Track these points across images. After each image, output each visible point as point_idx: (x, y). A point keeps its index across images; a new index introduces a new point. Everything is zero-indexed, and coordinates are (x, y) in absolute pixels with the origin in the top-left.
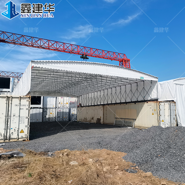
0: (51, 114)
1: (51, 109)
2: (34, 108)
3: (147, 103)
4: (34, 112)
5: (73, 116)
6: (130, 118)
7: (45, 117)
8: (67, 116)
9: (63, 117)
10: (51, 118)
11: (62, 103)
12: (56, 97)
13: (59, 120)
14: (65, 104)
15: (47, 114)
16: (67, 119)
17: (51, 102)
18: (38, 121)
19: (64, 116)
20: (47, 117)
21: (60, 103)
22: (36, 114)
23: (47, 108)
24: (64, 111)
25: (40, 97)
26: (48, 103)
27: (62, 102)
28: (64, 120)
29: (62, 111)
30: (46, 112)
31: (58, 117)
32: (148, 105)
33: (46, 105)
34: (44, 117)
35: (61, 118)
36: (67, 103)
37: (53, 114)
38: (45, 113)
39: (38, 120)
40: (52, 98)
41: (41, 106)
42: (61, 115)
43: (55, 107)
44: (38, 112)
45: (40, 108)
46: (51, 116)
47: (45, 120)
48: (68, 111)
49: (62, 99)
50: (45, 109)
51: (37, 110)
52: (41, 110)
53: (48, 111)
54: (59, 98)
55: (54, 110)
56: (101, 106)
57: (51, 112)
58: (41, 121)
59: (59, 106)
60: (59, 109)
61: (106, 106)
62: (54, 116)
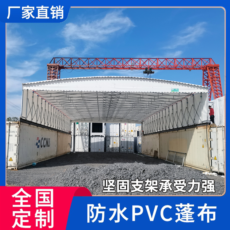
0: (114, 144)
1: (115, 138)
2: (96, 136)
3: (197, 128)
4: (96, 141)
5: (140, 146)
6: (181, 152)
7: (109, 146)
8: (133, 146)
9: (127, 148)
10: (115, 149)
11: (126, 131)
12: (120, 124)
13: (123, 151)
14: (129, 131)
15: (110, 144)
16: (132, 151)
17: (114, 129)
18: (100, 151)
19: (129, 147)
20: (111, 146)
21: (123, 131)
22: (98, 143)
23: (110, 137)
24: (129, 140)
25: (102, 124)
26: (111, 131)
27: (126, 129)
28: (129, 151)
29: (126, 140)
30: (109, 140)
31: (122, 147)
32: (198, 132)
33: (109, 133)
34: (107, 146)
35: (126, 148)
36: (132, 131)
37: (117, 143)
38: (107, 142)
39: (100, 150)
40: (115, 125)
41: (103, 134)
42: (126, 145)
43: (119, 136)
44: (100, 141)
45: (102, 136)
46: (115, 146)
47: (108, 150)
48: (133, 140)
49: (126, 126)
51: (97, 139)
52: (103, 139)
53: (111, 139)
54: (123, 125)
55: (118, 139)
56: (157, 135)
57: (115, 141)
58: (103, 151)
59: (122, 134)
60: (123, 138)
61: (162, 135)
62: (118, 146)
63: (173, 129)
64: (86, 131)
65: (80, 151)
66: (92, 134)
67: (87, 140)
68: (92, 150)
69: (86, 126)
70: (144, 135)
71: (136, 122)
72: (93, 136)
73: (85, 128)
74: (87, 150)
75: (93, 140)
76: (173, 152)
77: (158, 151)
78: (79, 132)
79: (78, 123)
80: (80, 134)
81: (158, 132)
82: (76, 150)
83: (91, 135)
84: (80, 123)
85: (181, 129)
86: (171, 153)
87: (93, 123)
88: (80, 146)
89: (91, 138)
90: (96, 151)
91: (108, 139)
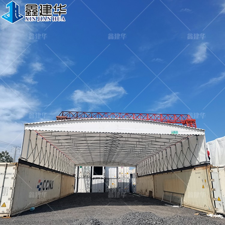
0: (113, 184)
1: (113, 180)
2: (96, 178)
3: (195, 169)
4: (96, 183)
5: (134, 187)
6: (178, 192)
7: (108, 187)
8: (128, 187)
10: (113, 189)
11: (122, 173)
12: (117, 167)
13: (120, 191)
14: (125, 174)
15: (109, 185)
16: (128, 191)
17: (112, 172)
18: (100, 192)
19: (125, 187)
20: (109, 187)
21: (120, 174)
22: (98, 184)
23: (109, 179)
24: (126, 182)
25: (102, 167)
26: (110, 174)
27: (122, 172)
28: (125, 191)
29: (122, 182)
30: (108, 182)
31: (119, 188)
32: (196, 173)
33: (108, 176)
34: (106, 187)
35: (122, 189)
36: (127, 173)
37: (115, 184)
38: (107, 184)
39: (100, 190)
40: (113, 168)
41: (103, 176)
42: (122, 186)
43: (116, 178)
44: (100, 182)
45: (102, 178)
46: (113, 187)
47: (107, 191)
48: (128, 182)
49: (122, 169)
50: (106, 180)
51: (98, 181)
52: (103, 181)
53: (110, 181)
54: (120, 168)
55: (116, 180)
56: (152, 176)
57: (113, 183)
58: (103, 191)
59: (119, 176)
60: (120, 180)
61: (156, 176)
62: (116, 187)
63: (168, 170)
64: (88, 174)
65: (82, 192)
66: (93, 176)
67: (89, 182)
68: (93, 191)
69: (88, 169)
70: (138, 177)
71: (131, 165)
72: (94, 178)
73: (87, 171)
74: (88, 190)
75: (94, 182)
76: (168, 193)
77: (153, 191)
78: (82, 175)
79: (81, 167)
80: (83, 176)
81: (152, 174)
82: (79, 191)
83: (92, 178)
84: (83, 167)
85: (176, 170)
86: (167, 193)
87: (94, 167)
88: (82, 188)
89: (93, 180)
90: (96, 192)
91: (107, 180)
